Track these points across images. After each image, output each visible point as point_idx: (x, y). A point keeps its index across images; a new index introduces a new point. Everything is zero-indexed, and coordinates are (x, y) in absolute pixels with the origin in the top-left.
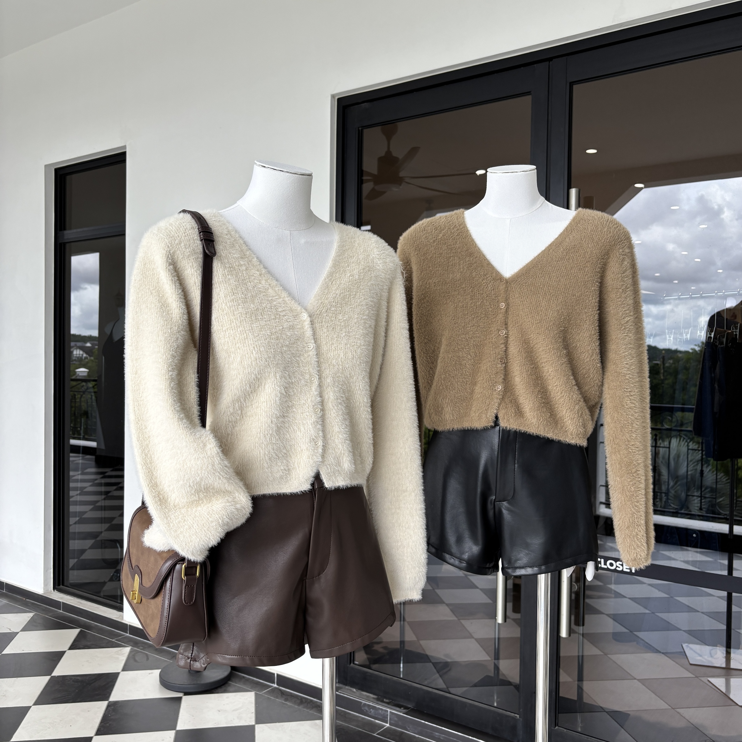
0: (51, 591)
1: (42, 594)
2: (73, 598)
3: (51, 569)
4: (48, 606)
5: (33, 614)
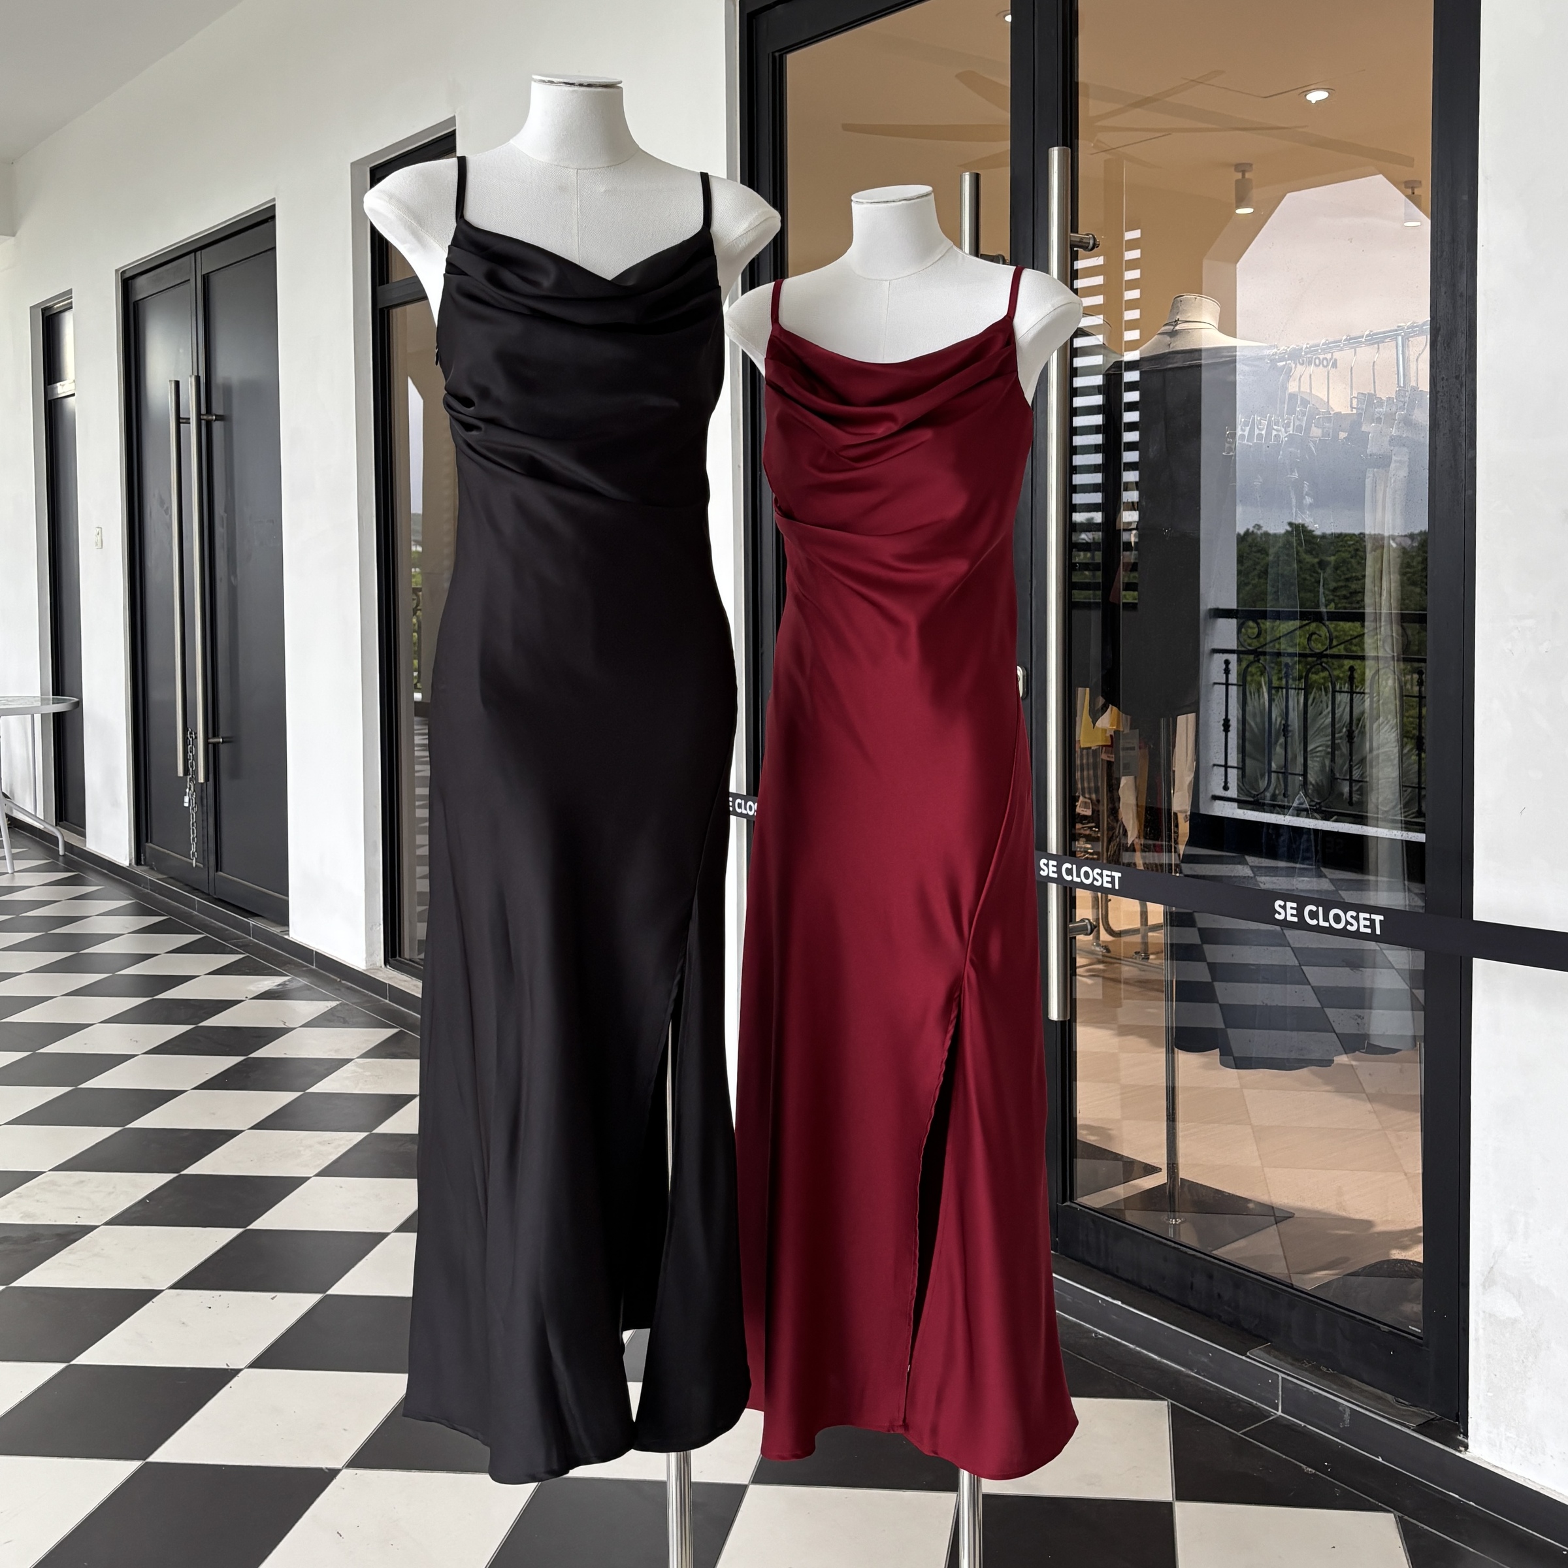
0: (381, 967)
1: (364, 970)
2: (410, 979)
3: (380, 924)
4: (370, 993)
5: (338, 1003)
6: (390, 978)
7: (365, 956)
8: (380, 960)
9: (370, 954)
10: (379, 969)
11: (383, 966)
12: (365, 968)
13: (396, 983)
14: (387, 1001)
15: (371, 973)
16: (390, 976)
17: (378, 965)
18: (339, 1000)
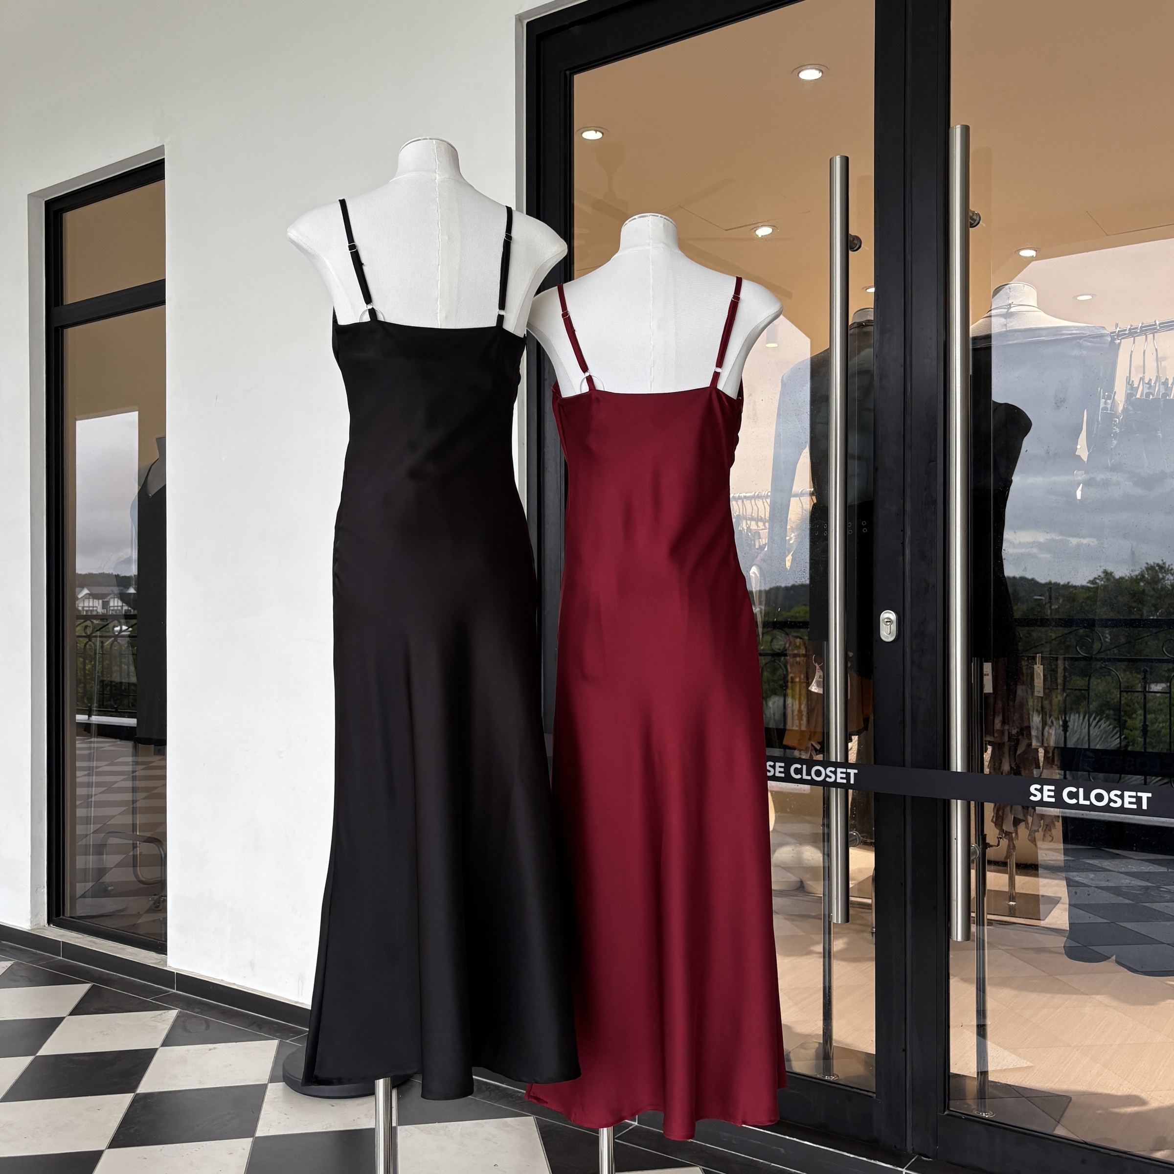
0: (44, 925)
1: (29, 930)
2: (81, 936)
3: (44, 887)
4: (38, 952)
5: (12, 962)
6: (62, 936)
7: (29, 917)
8: (44, 920)
9: (34, 913)
10: (43, 928)
11: (47, 926)
12: (30, 928)
13: (69, 940)
14: (61, 958)
15: (38, 932)
16: (61, 934)
17: (42, 924)
18: (11, 960)
